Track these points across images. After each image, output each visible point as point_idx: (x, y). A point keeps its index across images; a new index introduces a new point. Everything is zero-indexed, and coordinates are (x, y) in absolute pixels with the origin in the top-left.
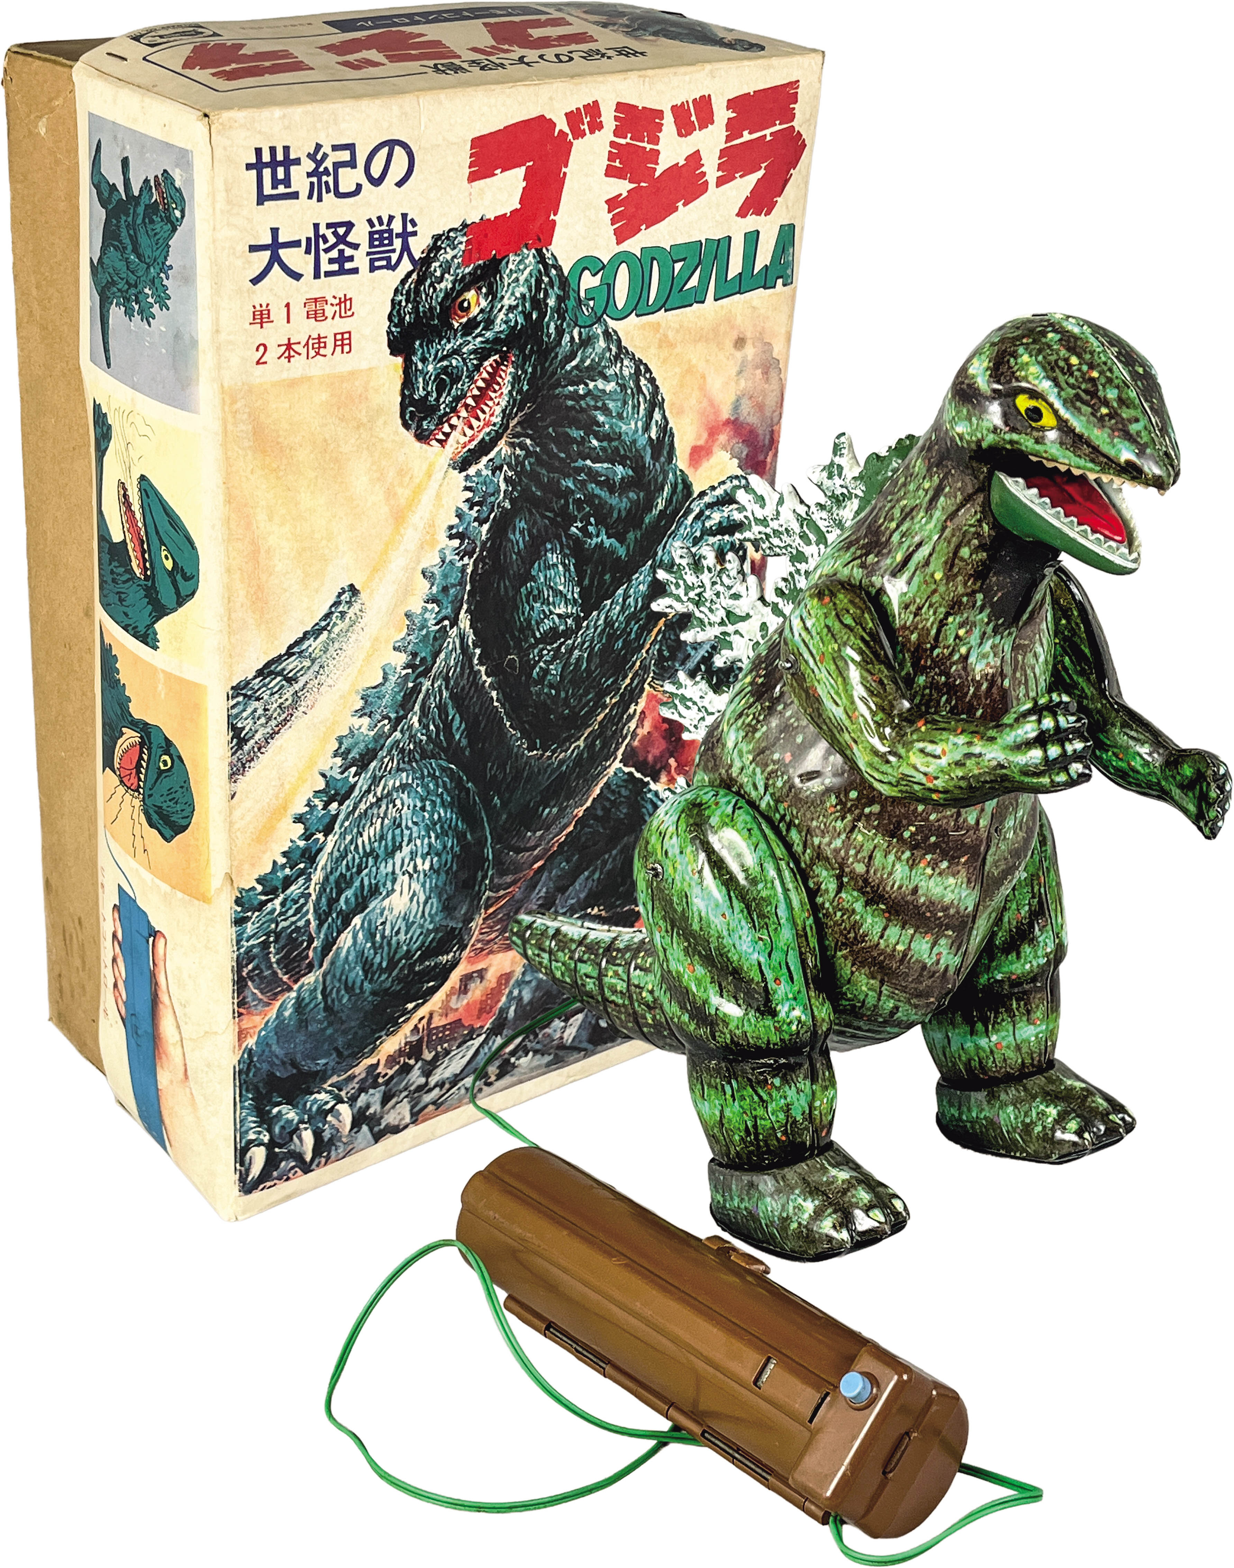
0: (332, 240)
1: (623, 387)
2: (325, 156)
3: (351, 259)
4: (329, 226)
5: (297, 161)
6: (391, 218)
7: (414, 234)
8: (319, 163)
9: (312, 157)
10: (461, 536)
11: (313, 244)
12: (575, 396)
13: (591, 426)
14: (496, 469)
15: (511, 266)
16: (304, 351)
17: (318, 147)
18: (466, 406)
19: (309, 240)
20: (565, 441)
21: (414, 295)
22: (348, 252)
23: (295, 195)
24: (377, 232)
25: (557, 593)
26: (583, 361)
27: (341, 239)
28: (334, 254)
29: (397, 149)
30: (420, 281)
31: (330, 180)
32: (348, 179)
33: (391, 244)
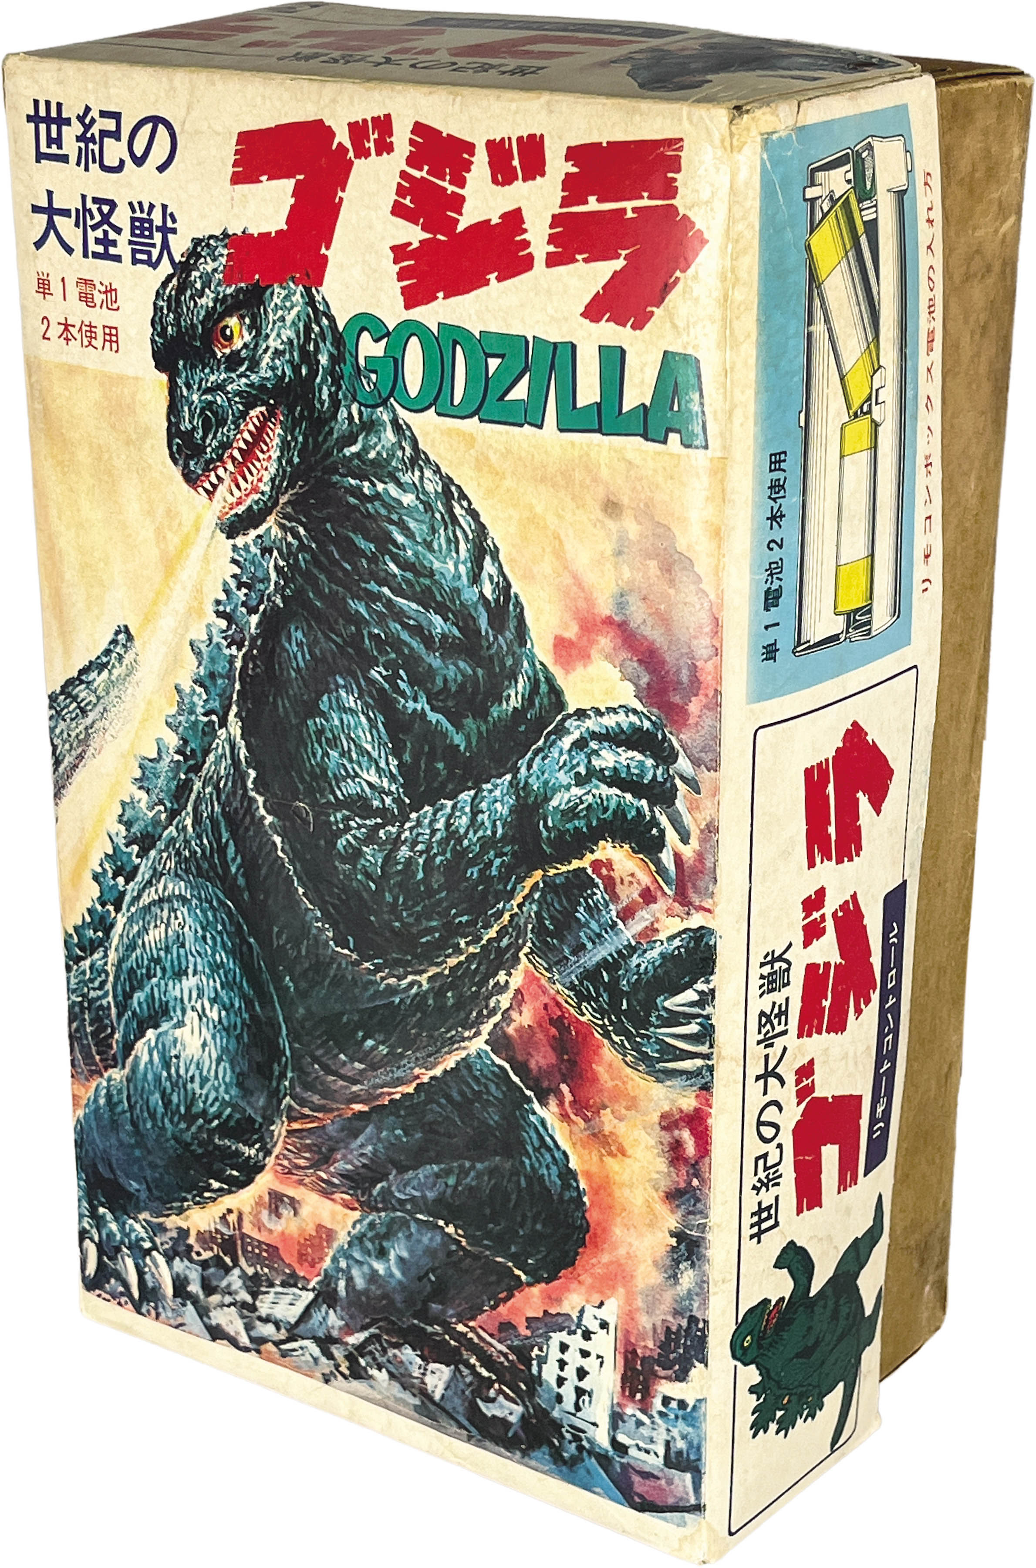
0: (98, 218)
1: (429, 507)
2: (93, 121)
3: (114, 243)
4: (95, 200)
5: (68, 122)
6: (152, 206)
7: (174, 231)
8: (87, 128)
9: (81, 119)
10: (229, 617)
11: (81, 216)
12: (357, 492)
13: (384, 541)
14: (266, 551)
15: (276, 300)
16: (78, 336)
17: (88, 109)
18: (233, 459)
19: (77, 210)
20: (352, 552)
21: (175, 303)
22: (112, 235)
23: (64, 159)
24: (138, 219)
25: (362, 751)
26: (365, 450)
27: (106, 219)
28: (99, 233)
29: (161, 127)
30: (181, 289)
31: (96, 148)
32: (115, 151)
33: (151, 237)
